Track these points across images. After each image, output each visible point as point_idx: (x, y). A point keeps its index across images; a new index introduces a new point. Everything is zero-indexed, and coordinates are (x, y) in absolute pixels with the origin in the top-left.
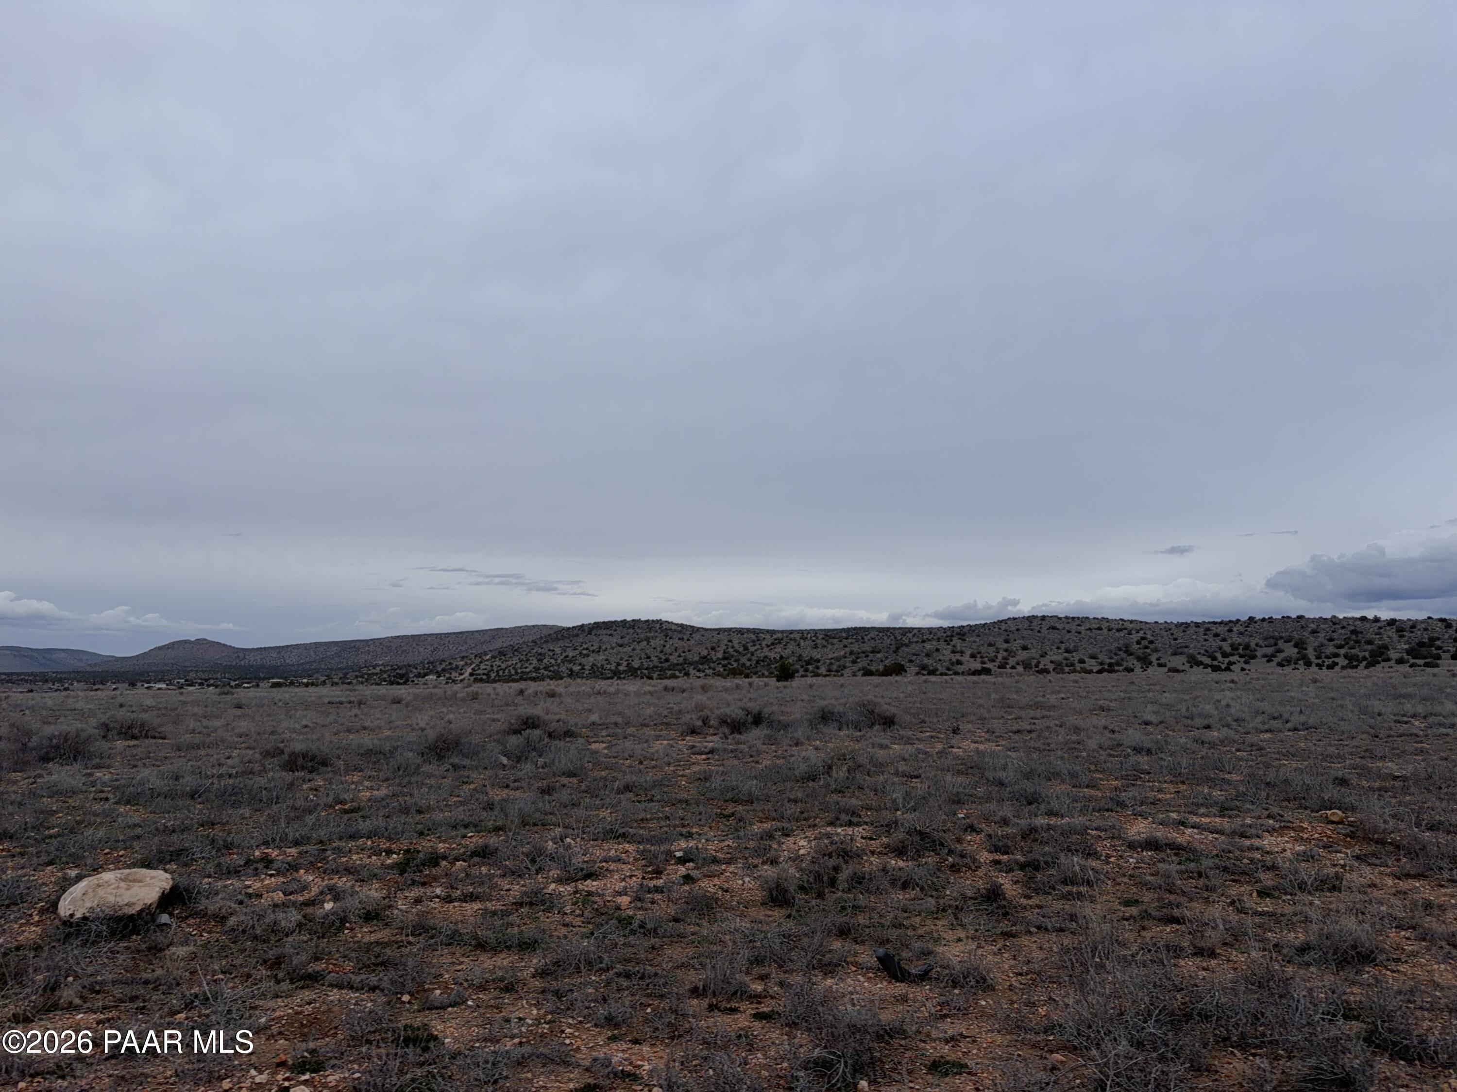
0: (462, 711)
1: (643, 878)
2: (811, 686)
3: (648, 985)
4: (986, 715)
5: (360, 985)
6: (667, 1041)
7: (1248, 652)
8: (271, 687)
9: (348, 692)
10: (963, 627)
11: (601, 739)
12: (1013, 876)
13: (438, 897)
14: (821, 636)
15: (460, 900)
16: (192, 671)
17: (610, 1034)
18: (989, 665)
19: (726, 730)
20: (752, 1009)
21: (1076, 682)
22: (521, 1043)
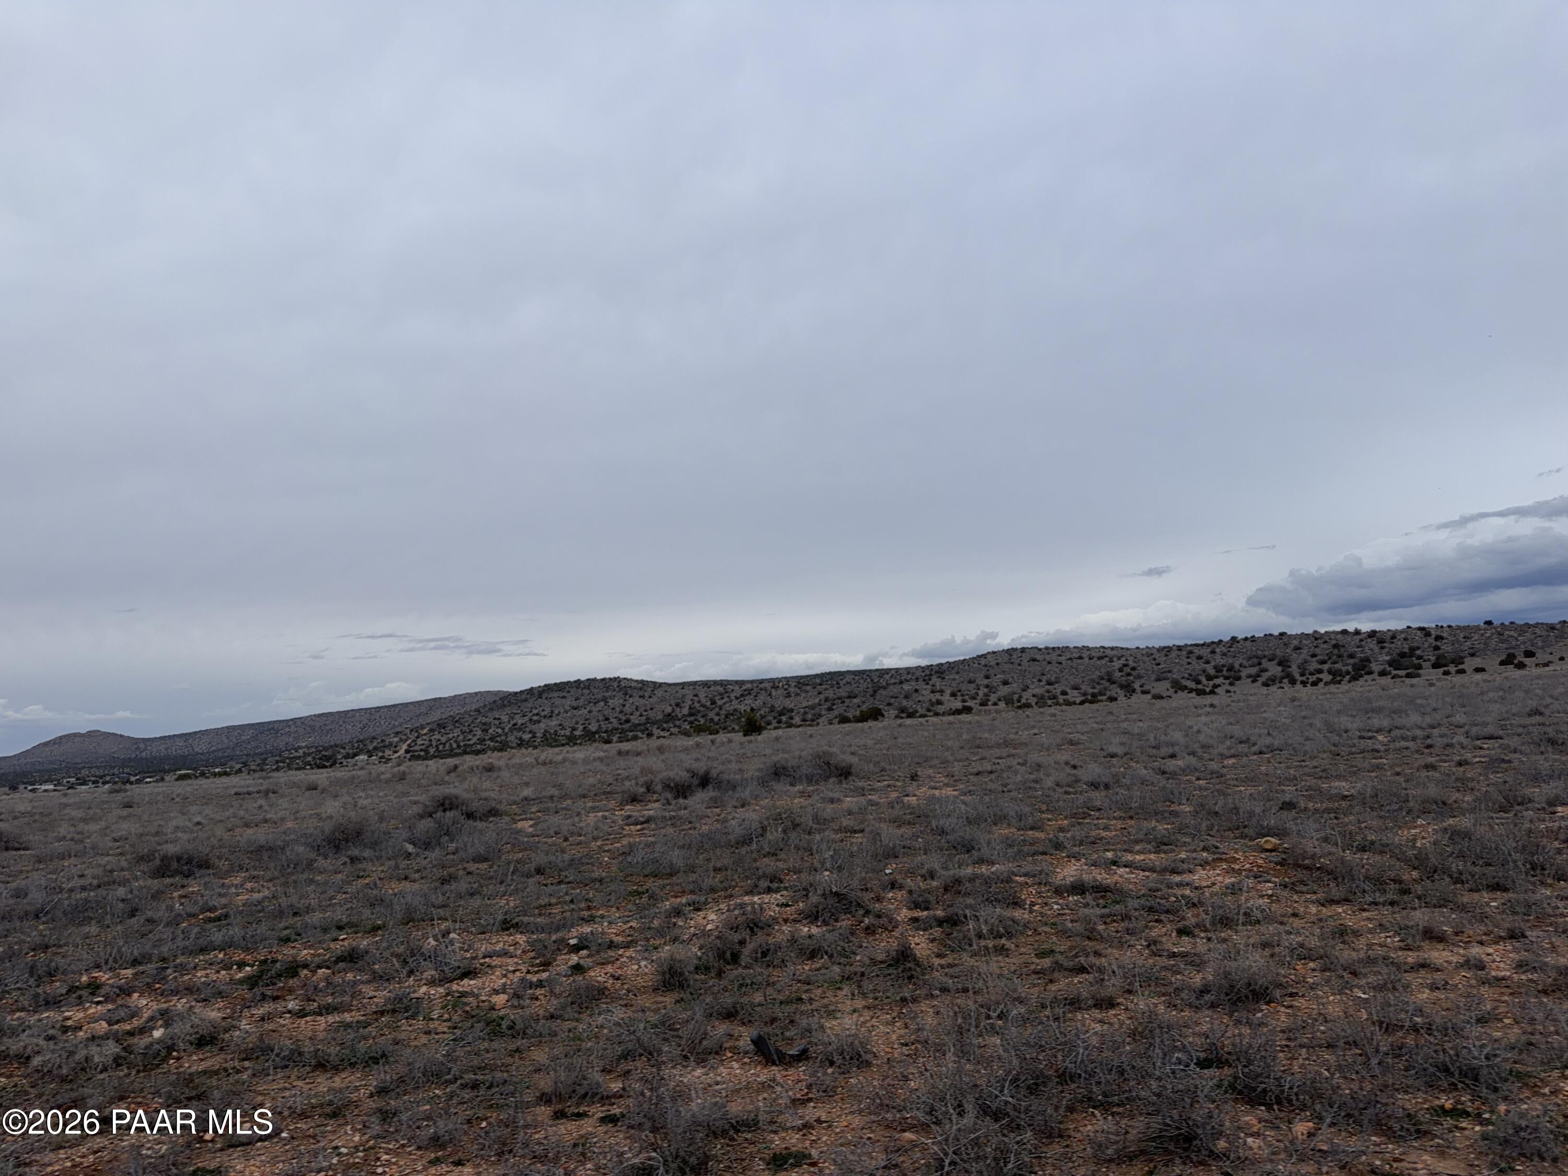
0: (381, 794)
1: (528, 972)
3: (493, 1095)
4: (950, 758)
6: (493, 1159)
7: (1232, 673)
8: (177, 780)
9: (261, 781)
11: (528, 816)
12: (930, 934)
13: (289, 1012)
14: (794, 684)
15: (315, 1013)
16: (84, 767)
17: (433, 1155)
18: (970, 703)
19: (670, 795)
20: (602, 1112)
21: (1054, 715)
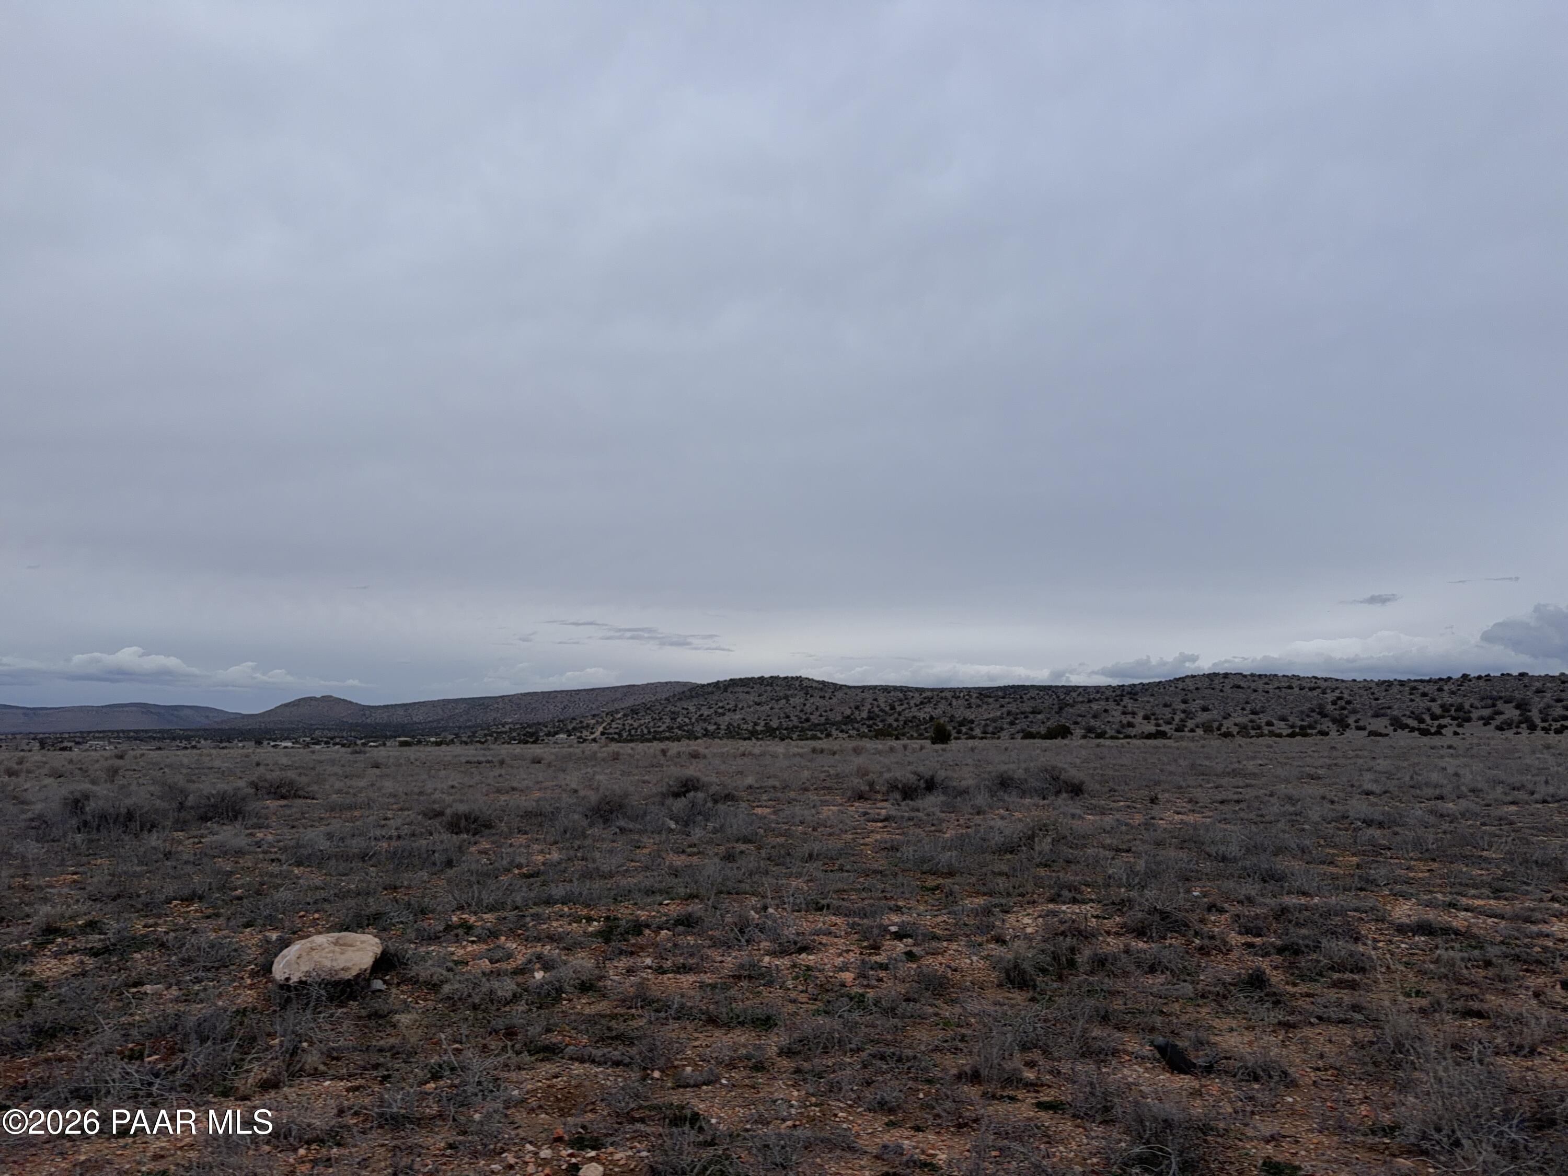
0: (608, 771)
1: (861, 953)
2: (973, 750)
3: (909, 1069)
4: (1182, 783)
5: (602, 1059)
6: (952, 1129)
7: (1461, 714)
9: (483, 752)
10: (1134, 685)
11: (764, 803)
12: (1271, 961)
13: (650, 968)
14: (975, 695)
15: (673, 972)
16: (318, 729)
17: (886, 1119)
18: (1164, 728)
19: (898, 796)
20: (1032, 1098)
21: (1270, 746)
22: (795, 1126)
